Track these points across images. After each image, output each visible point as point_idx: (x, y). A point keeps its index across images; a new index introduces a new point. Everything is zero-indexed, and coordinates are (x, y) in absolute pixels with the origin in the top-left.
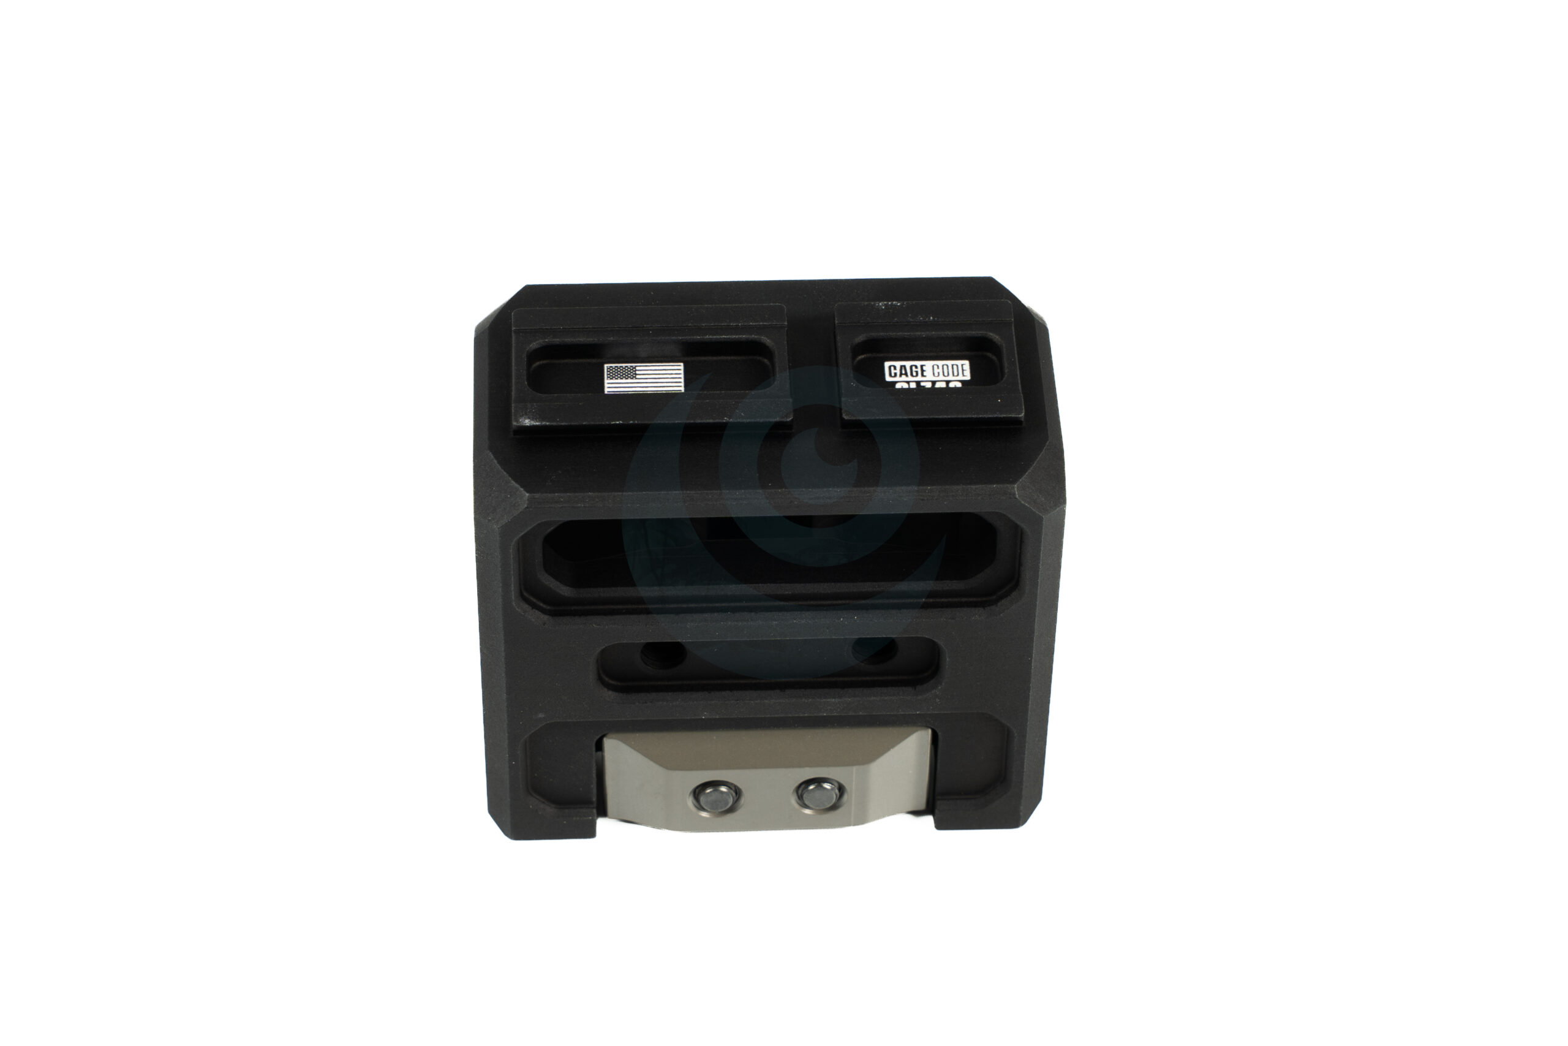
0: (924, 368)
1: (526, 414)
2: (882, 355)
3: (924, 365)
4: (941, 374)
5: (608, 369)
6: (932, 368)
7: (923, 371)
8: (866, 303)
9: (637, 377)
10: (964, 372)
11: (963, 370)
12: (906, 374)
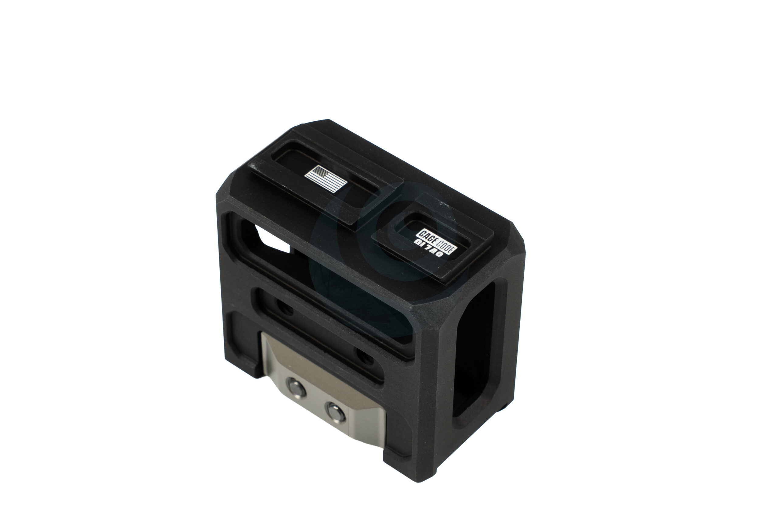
0: (436, 240)
1: (256, 163)
2: (426, 224)
3: (438, 239)
4: (440, 246)
5: (318, 167)
6: (440, 241)
7: (435, 240)
8: (437, 199)
9: (325, 177)
10: (451, 251)
11: (451, 250)
12: (426, 238)
